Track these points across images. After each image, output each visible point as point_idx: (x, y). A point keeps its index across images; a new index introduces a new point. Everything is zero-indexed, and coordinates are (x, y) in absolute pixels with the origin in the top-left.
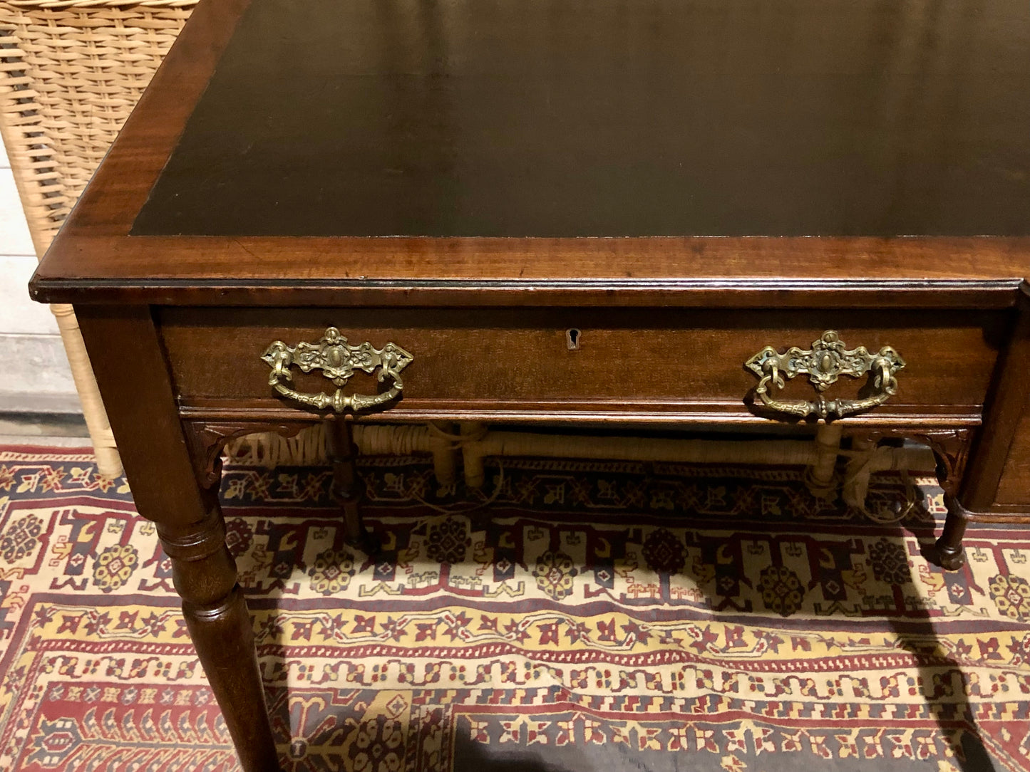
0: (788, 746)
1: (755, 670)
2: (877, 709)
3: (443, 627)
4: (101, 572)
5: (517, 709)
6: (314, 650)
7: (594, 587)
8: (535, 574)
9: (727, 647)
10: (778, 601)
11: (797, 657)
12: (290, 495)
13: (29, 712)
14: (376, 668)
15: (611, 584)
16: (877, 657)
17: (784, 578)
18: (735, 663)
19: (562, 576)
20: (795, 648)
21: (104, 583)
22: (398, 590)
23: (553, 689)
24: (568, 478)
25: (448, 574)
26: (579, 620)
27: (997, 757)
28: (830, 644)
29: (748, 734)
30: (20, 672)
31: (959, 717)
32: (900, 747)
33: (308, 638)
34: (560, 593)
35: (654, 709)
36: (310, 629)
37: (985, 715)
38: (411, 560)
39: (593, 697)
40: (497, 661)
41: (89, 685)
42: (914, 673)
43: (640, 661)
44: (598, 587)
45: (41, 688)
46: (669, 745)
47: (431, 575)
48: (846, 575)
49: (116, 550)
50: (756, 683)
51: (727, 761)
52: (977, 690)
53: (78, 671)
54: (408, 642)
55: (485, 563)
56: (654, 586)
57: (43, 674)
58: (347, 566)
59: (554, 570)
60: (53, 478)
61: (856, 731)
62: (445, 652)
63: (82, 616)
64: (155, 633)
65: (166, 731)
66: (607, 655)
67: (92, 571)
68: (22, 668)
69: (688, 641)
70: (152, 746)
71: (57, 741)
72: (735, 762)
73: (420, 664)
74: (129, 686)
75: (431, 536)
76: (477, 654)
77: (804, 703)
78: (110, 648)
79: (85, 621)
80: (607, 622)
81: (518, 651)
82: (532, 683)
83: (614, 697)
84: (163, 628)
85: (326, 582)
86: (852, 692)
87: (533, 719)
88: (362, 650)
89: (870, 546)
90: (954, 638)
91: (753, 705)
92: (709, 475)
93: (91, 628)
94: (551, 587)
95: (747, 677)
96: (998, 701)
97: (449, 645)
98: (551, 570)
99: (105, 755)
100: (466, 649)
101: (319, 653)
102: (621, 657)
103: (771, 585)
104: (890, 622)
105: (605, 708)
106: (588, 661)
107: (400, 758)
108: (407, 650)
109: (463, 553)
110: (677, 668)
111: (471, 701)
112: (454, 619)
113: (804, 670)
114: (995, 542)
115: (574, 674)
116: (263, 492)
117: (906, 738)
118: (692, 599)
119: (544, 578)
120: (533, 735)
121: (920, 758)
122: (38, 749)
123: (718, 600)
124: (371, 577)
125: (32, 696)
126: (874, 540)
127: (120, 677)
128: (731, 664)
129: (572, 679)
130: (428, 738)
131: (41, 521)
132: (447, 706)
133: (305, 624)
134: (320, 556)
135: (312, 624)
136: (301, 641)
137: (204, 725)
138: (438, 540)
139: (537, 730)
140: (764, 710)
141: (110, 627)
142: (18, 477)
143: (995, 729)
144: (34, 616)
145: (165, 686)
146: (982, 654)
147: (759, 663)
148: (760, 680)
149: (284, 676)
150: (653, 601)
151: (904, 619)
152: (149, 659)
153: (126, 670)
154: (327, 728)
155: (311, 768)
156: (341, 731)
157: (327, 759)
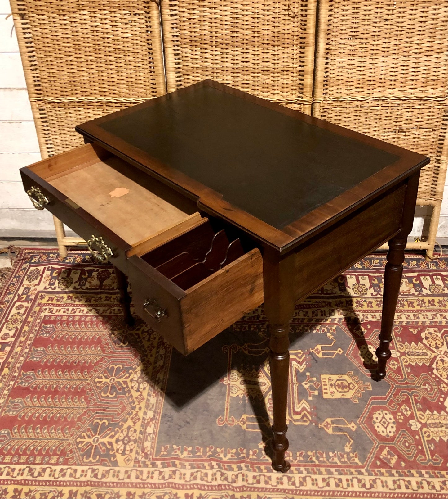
2: (310, 320)
4: (61, 285)
13: (39, 323)
16: (312, 305)
21: (62, 288)
30: (35, 312)
32: (315, 330)
37: (344, 321)
41: (58, 315)
45: (42, 317)
49: (66, 278)
51: (260, 333)
52: (342, 314)
53: (54, 312)
57: (43, 313)
60: (44, 257)
61: (302, 326)
63: (54, 297)
64: (79, 302)
65: (83, 328)
67: (58, 284)
68: (36, 311)
70: (78, 331)
71: (48, 330)
72: (263, 334)
74: (71, 316)
78: (64, 306)
79: (56, 298)
84: (82, 300)
86: (303, 315)
93: (58, 300)
96: (348, 317)
99: (63, 334)
114: (357, 274)
117: (318, 327)
121: (321, 332)
122: (42, 332)
125: (39, 319)
127: (67, 313)
131: (40, 270)
137: (95, 326)
141: (64, 300)
142: (32, 258)
144: (39, 297)
145: (82, 316)
146: (346, 305)
151: (323, 295)
152: (77, 309)
153: (70, 311)
154: (135, 326)
155: (129, 336)
156: (139, 327)
157: (134, 334)
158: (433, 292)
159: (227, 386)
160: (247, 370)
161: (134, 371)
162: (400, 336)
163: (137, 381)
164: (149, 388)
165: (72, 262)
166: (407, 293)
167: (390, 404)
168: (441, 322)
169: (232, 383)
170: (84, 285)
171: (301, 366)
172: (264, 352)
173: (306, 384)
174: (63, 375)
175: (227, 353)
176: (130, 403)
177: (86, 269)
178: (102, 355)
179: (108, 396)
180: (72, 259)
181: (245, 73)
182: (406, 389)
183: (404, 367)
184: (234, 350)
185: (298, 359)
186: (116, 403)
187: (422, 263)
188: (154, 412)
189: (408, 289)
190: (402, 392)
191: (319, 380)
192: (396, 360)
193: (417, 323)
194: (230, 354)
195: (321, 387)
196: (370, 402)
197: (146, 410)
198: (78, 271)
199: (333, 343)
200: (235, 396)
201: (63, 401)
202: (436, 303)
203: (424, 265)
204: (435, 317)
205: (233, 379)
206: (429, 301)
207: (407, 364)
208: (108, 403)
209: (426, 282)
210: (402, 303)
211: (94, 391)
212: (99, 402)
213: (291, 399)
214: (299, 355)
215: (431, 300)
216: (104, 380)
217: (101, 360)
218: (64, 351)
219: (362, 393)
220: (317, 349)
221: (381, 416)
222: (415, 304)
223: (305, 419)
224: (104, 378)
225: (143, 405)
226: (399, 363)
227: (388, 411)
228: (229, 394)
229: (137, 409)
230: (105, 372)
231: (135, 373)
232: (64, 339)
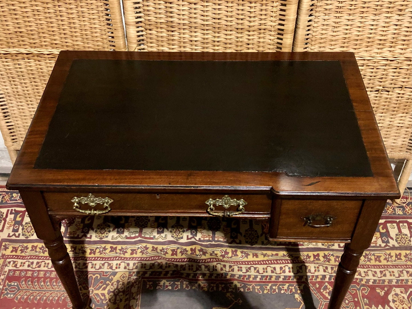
0: (247, 290)
1: (240, 264)
2: (278, 277)
3: (139, 250)
4: (25, 231)
5: (162, 278)
6: (96, 258)
7: (190, 236)
8: (171, 232)
9: (232, 256)
10: (250, 240)
11: (254, 260)
13: (3, 280)
14: (117, 264)
15: (196, 235)
16: (279, 260)
17: (253, 232)
18: (234, 262)
19: (180, 232)
20: (253, 257)
21: (26, 235)
22: (125, 237)
23: (174, 271)
25: (142, 232)
26: (184, 247)
27: (313, 293)
28: (264, 256)
29: (235, 286)
31: (303, 280)
32: (283, 290)
33: (94, 254)
34: (179, 238)
35: (206, 278)
36: (95, 251)
37: (312, 279)
38: (129, 227)
39: (187, 274)
40: (157, 262)
41: (22, 270)
42: (290, 265)
43: (203, 262)
44: (192, 236)
45: (6, 272)
46: (210, 289)
47: (136, 232)
50: (240, 269)
51: (228, 294)
52: (310, 271)
53: (18, 266)
54: (128, 255)
55: (154, 228)
56: (210, 235)
57: (7, 267)
58: (108, 229)
59: (177, 230)
60: (7, 197)
61: (270, 285)
62: (140, 259)
63: (18, 247)
64: (44, 253)
65: (48, 286)
66: (193, 259)
67: (22, 231)
69: (219, 254)
70: (43, 291)
71: (12, 289)
72: (231, 295)
73: (131, 263)
74: (35, 271)
76: (150, 259)
77: (255, 275)
78: (29, 258)
79: (20, 249)
80: (194, 248)
81: (164, 258)
82: (167, 269)
83: (194, 274)
84: (46, 251)
85: (100, 235)
86: (270, 272)
87: (167, 281)
88: (112, 258)
90: (306, 253)
91: (238, 276)
93: (22, 251)
94: (176, 236)
95: (237, 267)
96: (316, 275)
97: (141, 256)
98: (176, 230)
99: (28, 294)
100: (147, 258)
101: (98, 259)
102: (197, 260)
103: (248, 235)
104: (286, 248)
105: (191, 277)
106: (186, 262)
107: (124, 294)
108: (127, 258)
109: (147, 224)
110: (215, 264)
111: (147, 275)
112: (143, 248)
113: (256, 264)
117: (286, 287)
118: (222, 240)
119: (174, 233)
120: (167, 286)
121: (289, 293)
122: (6, 292)
123: (230, 240)
124: (116, 233)
125: (3, 274)
127: (32, 268)
128: (233, 262)
129: (181, 268)
130: (133, 288)
131: (3, 213)
132: (140, 277)
133: (94, 249)
134: (98, 225)
135: (96, 249)
136: (92, 255)
138: (139, 220)
139: (168, 285)
140: (241, 278)
141: (28, 250)
143: (314, 284)
144: (2, 247)
145: (47, 271)
146: (314, 259)
147: (242, 262)
148: (241, 268)
149: (87, 267)
150: (209, 241)
152: (42, 262)
153: (34, 265)
154: (100, 285)
155: (95, 298)
156: (105, 286)
157: (100, 295)
158: (399, 243)
162: (367, 297)
166: (374, 245)
168: (407, 281)
181: (217, 30)
187: (389, 208)
193: (384, 281)
199: (301, 306)
202: (402, 257)
203: (391, 210)
204: (402, 275)
206: (396, 254)
209: (393, 231)
210: (369, 257)
215: (398, 254)
222: (382, 259)
232: (29, 301)
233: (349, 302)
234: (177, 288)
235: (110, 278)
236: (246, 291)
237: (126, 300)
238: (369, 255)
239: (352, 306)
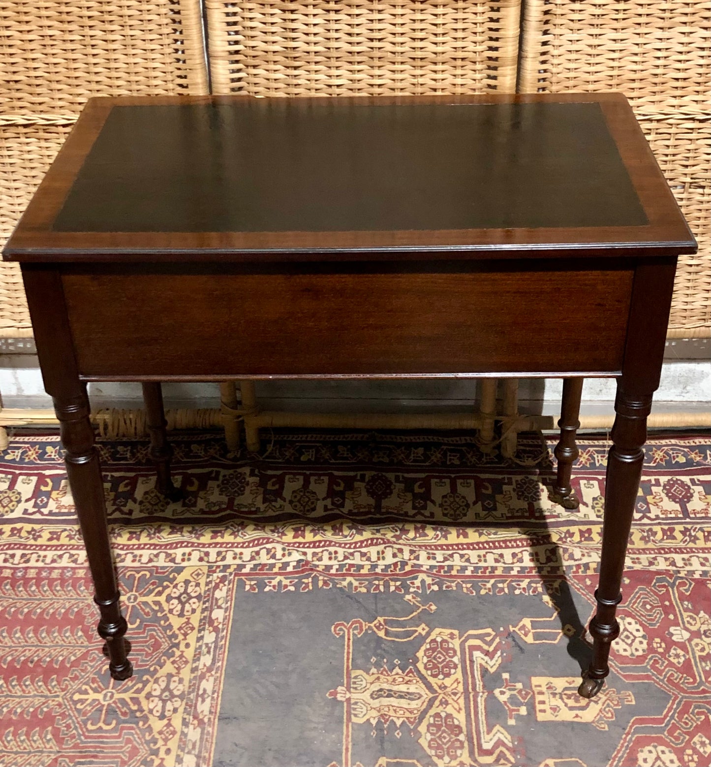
0: (447, 587)
1: (432, 549)
2: (508, 569)
3: (229, 532)
5: (276, 574)
6: (142, 546)
7: (330, 506)
8: (291, 501)
9: (415, 538)
10: (452, 512)
11: (459, 542)
12: (125, 459)
14: (184, 554)
15: (342, 505)
16: (510, 541)
17: (457, 500)
18: (419, 545)
19: (310, 500)
20: (458, 536)
22: (199, 512)
23: (299, 561)
24: (318, 444)
25: (233, 502)
26: (319, 525)
29: (423, 581)
31: (560, 572)
32: (519, 589)
33: (139, 539)
34: (308, 511)
35: (364, 571)
36: (140, 535)
37: (577, 572)
39: (326, 566)
40: (265, 548)
43: (358, 546)
44: (333, 506)
46: (372, 590)
47: (222, 502)
48: (499, 497)
49: (6, 492)
50: (431, 556)
51: (408, 597)
52: (572, 557)
54: (205, 540)
55: (257, 494)
56: (371, 505)
59: (304, 497)
61: (492, 581)
62: (230, 545)
64: (35, 539)
65: (45, 592)
66: (336, 543)
69: (390, 534)
70: (36, 600)
72: (413, 598)
73: (213, 552)
74: (19, 568)
75: (223, 481)
76: (251, 545)
77: (461, 566)
78: (5, 548)
80: (338, 525)
81: (278, 542)
82: (286, 559)
83: (339, 565)
84: (40, 536)
86: (493, 561)
87: (286, 578)
88: (175, 545)
89: (517, 481)
90: (563, 529)
91: (428, 567)
92: (414, 440)
95: (425, 553)
96: (585, 563)
97: (233, 541)
98: (302, 497)
100: (244, 543)
101: (146, 547)
102: (346, 544)
103: (449, 503)
105: (333, 571)
106: (323, 546)
107: (199, 602)
108: (204, 544)
109: (244, 489)
110: (381, 548)
111: (246, 570)
112: (236, 526)
113: (464, 549)
114: (601, 477)
115: (314, 554)
116: (107, 457)
117: (524, 584)
118: (395, 512)
120: (286, 586)
121: (531, 594)
123: (412, 512)
124: (181, 505)
126: (519, 478)
127: (12, 564)
128: (416, 546)
129: (313, 557)
130: (218, 591)
132: (231, 574)
133: (136, 532)
135: (142, 532)
136: (134, 542)
137: (70, 588)
138: (227, 484)
139: (289, 584)
140: (435, 570)
141: (4, 536)
143: (581, 578)
145: (43, 568)
146: (581, 538)
147: (435, 546)
148: (434, 554)
150: (369, 514)
151: (533, 521)
152: (32, 554)
153: (17, 559)
154: (151, 587)
155: (141, 608)
156: (160, 589)
157: (152, 604)
159: (345, 704)
160: (385, 670)
161: (152, 677)
162: (689, 599)
163: (160, 697)
164: (185, 709)
165: (18, 460)
166: (703, 515)
167: (671, 733)
169: (355, 696)
170: (45, 505)
171: (492, 659)
172: (417, 634)
173: (502, 693)
174: (7, 687)
175: (343, 636)
176: (148, 743)
177: (47, 472)
178: (86, 647)
179: (100, 728)
180: (18, 453)
182: (703, 702)
183: (698, 660)
184: (356, 632)
185: (486, 647)
186: (117, 742)
188: (198, 757)
189: (704, 507)
190: (696, 707)
191: (528, 686)
192: (682, 646)
194: (349, 639)
195: (533, 697)
196: (631, 727)
197: (181, 754)
198: (31, 478)
199: (555, 615)
200: (361, 721)
201: (9, 739)
205: (356, 688)
207: (704, 654)
208: (102, 742)
210: (693, 534)
211: (71, 718)
212: (82, 742)
213: (474, 724)
214: (488, 639)
216: (92, 696)
217: (85, 656)
218: (7, 640)
219: (615, 710)
220: (524, 626)
221: (654, 755)
223: (502, 761)
224: (90, 691)
225: (173, 744)
226: (688, 653)
227: (668, 745)
228: (349, 720)
229: (162, 754)
230: (94, 681)
231: (156, 681)
232: (7, 616)
233: (653, 607)
234: (307, 590)
235: (171, 576)
236: (444, 589)
237: (203, 610)
238: (692, 531)
239: (658, 613)
